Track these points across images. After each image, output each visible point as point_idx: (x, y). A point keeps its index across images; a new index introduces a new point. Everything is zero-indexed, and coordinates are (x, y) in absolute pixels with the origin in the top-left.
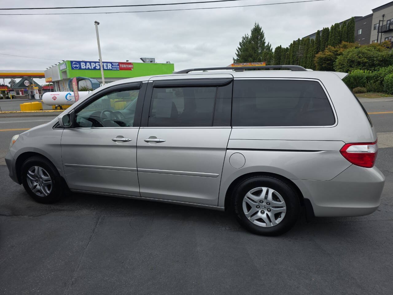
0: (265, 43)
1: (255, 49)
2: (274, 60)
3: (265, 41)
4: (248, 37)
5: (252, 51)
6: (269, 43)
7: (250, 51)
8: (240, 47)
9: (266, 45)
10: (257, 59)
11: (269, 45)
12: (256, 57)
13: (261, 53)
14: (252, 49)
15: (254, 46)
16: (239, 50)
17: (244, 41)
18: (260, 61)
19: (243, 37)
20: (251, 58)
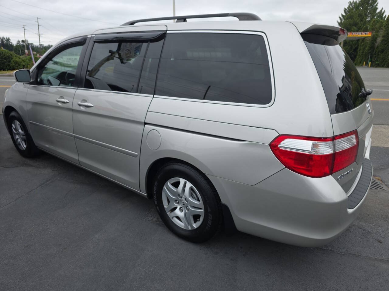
0: (377, 9)
1: (362, 17)
2: (384, 29)
3: (377, 7)
4: (356, 2)
5: (358, 19)
6: (382, 9)
7: (356, 18)
8: (344, 14)
9: (378, 11)
10: (363, 28)
11: (383, 11)
12: (363, 25)
13: (369, 21)
14: (359, 16)
15: (362, 13)
16: (342, 18)
17: (351, 7)
18: (366, 30)
19: (350, 2)
20: (355, 27)
